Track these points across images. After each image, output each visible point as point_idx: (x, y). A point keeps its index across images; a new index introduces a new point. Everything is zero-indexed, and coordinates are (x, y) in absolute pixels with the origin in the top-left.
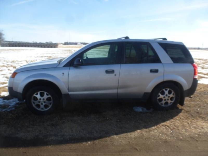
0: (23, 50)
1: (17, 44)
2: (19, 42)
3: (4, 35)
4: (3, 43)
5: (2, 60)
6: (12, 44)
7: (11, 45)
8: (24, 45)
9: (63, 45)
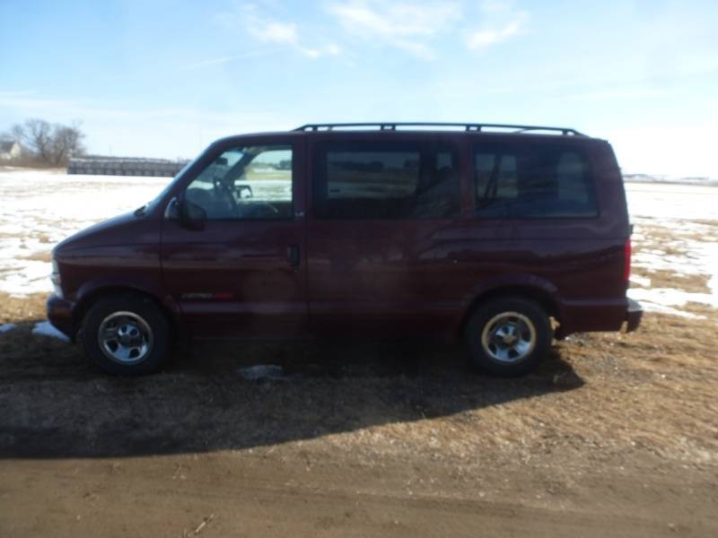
0: (130, 184)
1: (117, 166)
2: (124, 159)
3: (83, 136)
4: (75, 163)
5: (31, 216)
6: (102, 166)
7: (100, 168)
8: (138, 170)
9: (275, 171)
